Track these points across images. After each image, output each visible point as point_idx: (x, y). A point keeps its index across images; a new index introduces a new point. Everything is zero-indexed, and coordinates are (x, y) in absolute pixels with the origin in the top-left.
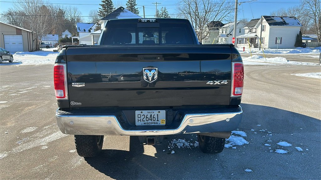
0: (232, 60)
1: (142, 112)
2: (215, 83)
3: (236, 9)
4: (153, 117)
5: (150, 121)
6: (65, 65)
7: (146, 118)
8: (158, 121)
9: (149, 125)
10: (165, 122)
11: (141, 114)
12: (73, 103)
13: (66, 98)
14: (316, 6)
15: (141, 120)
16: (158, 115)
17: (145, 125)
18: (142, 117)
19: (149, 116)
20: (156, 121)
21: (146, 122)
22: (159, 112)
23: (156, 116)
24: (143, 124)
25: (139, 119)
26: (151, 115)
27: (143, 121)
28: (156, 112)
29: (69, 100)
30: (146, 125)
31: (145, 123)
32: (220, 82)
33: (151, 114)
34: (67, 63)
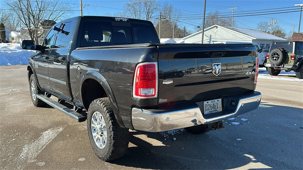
1: (208, 102)
2: (249, 73)
3: (82, 10)
4: (215, 106)
5: (213, 109)
6: (156, 63)
7: (211, 107)
10: (222, 108)
11: (207, 104)
12: (161, 101)
13: (156, 96)
14: (135, 13)
15: (207, 110)
16: (217, 103)
18: (208, 106)
20: (216, 109)
21: (211, 110)
22: (218, 101)
24: (209, 113)
25: (206, 108)
26: (213, 104)
27: (209, 110)
29: (158, 98)
30: (211, 113)
31: (210, 112)
34: (158, 61)
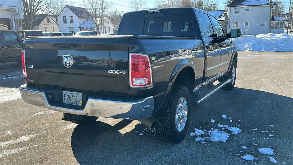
0: (129, 51)
2: (115, 72)
4: (74, 98)
5: (72, 101)
7: (70, 98)
8: (77, 101)
9: (71, 104)
10: (82, 103)
11: (66, 94)
12: (29, 80)
17: (69, 103)
18: (67, 97)
19: (71, 97)
22: (78, 94)
23: (76, 97)
25: (65, 98)
27: (67, 100)
28: (76, 94)
29: (27, 77)
32: (119, 72)
33: (73, 95)
